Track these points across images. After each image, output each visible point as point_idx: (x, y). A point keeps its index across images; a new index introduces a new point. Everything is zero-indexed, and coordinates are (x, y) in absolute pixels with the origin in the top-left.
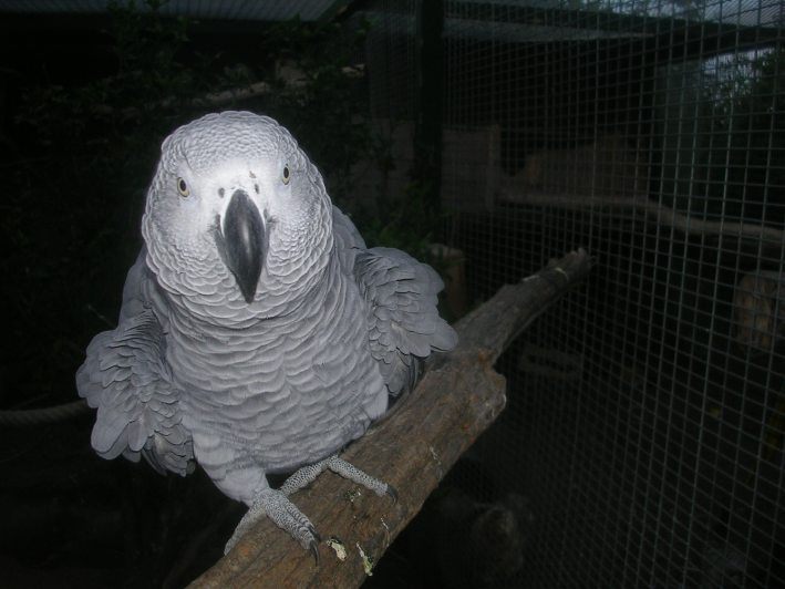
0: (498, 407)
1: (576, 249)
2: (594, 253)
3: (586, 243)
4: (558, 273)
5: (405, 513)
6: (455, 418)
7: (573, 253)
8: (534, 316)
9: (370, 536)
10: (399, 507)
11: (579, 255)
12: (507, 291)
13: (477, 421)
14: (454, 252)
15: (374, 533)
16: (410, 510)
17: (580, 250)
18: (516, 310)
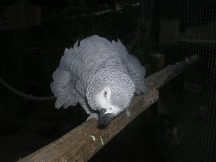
0: (154, 100)
1: (194, 55)
2: (199, 56)
3: (197, 53)
4: (187, 62)
5: (118, 129)
6: (139, 102)
7: (193, 56)
8: (177, 74)
9: (104, 134)
10: (116, 127)
11: (195, 57)
12: (169, 67)
13: (146, 103)
14: (162, 56)
15: (106, 134)
16: (120, 128)
17: (196, 55)
18: (170, 72)
